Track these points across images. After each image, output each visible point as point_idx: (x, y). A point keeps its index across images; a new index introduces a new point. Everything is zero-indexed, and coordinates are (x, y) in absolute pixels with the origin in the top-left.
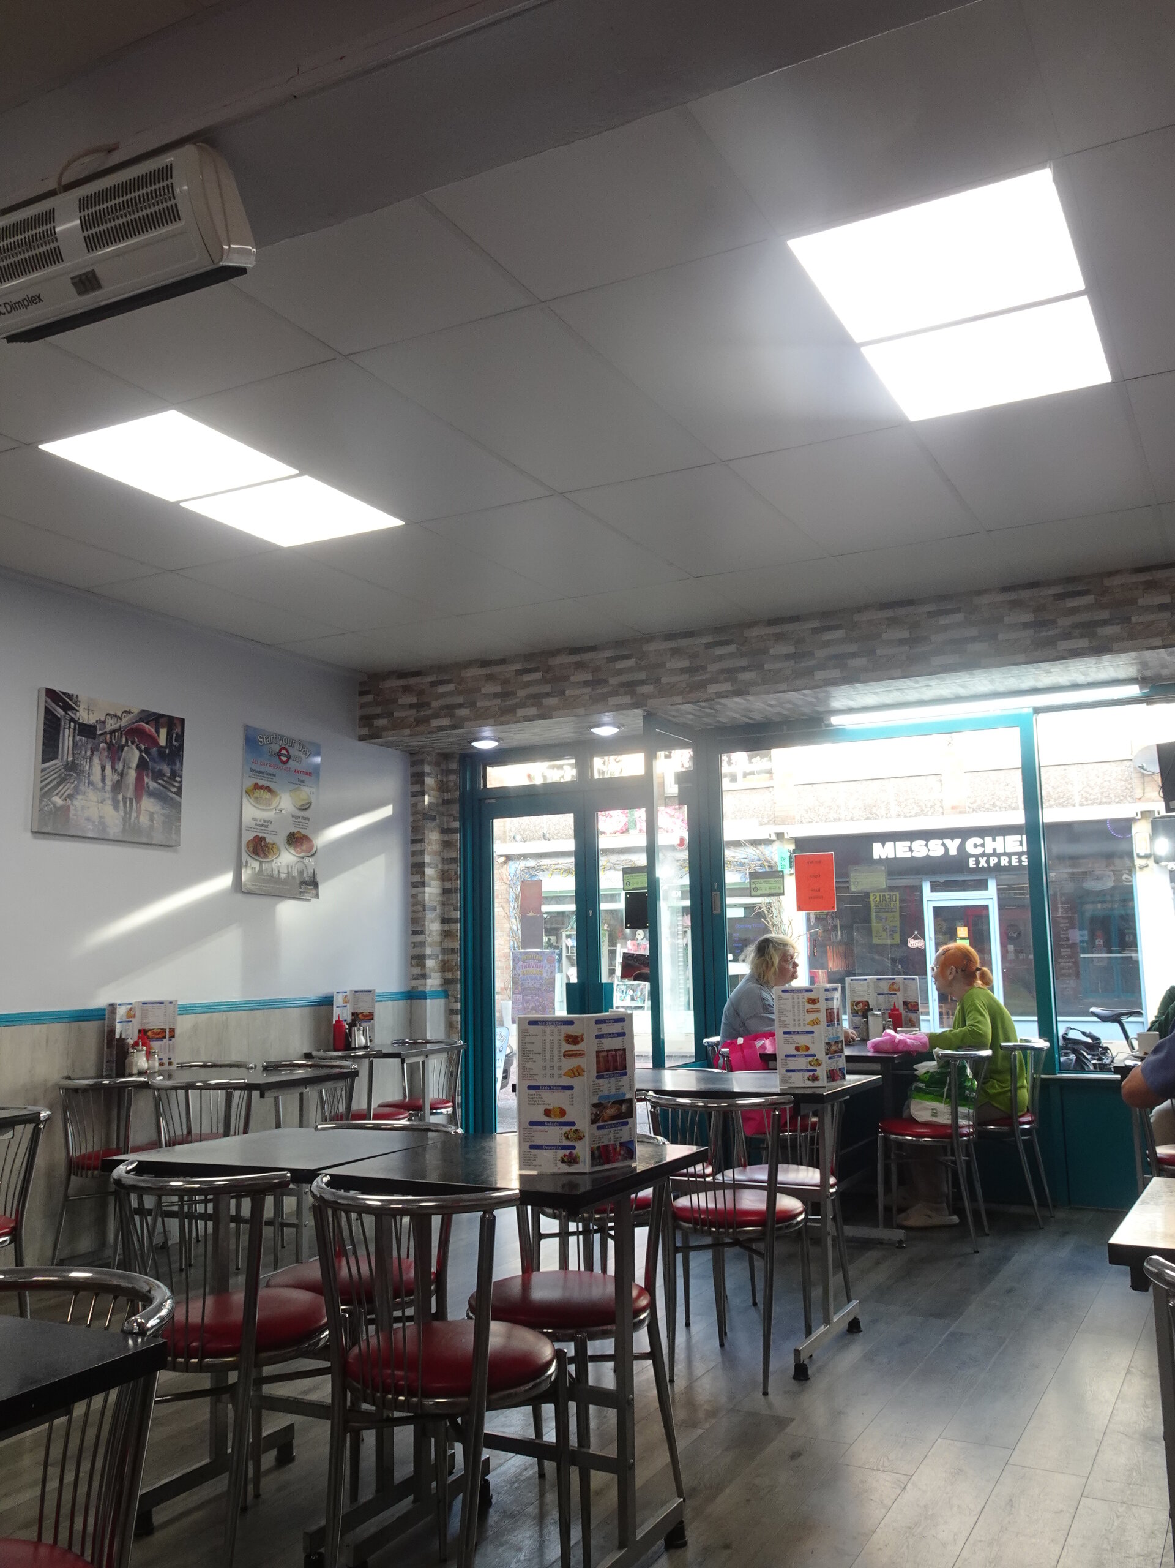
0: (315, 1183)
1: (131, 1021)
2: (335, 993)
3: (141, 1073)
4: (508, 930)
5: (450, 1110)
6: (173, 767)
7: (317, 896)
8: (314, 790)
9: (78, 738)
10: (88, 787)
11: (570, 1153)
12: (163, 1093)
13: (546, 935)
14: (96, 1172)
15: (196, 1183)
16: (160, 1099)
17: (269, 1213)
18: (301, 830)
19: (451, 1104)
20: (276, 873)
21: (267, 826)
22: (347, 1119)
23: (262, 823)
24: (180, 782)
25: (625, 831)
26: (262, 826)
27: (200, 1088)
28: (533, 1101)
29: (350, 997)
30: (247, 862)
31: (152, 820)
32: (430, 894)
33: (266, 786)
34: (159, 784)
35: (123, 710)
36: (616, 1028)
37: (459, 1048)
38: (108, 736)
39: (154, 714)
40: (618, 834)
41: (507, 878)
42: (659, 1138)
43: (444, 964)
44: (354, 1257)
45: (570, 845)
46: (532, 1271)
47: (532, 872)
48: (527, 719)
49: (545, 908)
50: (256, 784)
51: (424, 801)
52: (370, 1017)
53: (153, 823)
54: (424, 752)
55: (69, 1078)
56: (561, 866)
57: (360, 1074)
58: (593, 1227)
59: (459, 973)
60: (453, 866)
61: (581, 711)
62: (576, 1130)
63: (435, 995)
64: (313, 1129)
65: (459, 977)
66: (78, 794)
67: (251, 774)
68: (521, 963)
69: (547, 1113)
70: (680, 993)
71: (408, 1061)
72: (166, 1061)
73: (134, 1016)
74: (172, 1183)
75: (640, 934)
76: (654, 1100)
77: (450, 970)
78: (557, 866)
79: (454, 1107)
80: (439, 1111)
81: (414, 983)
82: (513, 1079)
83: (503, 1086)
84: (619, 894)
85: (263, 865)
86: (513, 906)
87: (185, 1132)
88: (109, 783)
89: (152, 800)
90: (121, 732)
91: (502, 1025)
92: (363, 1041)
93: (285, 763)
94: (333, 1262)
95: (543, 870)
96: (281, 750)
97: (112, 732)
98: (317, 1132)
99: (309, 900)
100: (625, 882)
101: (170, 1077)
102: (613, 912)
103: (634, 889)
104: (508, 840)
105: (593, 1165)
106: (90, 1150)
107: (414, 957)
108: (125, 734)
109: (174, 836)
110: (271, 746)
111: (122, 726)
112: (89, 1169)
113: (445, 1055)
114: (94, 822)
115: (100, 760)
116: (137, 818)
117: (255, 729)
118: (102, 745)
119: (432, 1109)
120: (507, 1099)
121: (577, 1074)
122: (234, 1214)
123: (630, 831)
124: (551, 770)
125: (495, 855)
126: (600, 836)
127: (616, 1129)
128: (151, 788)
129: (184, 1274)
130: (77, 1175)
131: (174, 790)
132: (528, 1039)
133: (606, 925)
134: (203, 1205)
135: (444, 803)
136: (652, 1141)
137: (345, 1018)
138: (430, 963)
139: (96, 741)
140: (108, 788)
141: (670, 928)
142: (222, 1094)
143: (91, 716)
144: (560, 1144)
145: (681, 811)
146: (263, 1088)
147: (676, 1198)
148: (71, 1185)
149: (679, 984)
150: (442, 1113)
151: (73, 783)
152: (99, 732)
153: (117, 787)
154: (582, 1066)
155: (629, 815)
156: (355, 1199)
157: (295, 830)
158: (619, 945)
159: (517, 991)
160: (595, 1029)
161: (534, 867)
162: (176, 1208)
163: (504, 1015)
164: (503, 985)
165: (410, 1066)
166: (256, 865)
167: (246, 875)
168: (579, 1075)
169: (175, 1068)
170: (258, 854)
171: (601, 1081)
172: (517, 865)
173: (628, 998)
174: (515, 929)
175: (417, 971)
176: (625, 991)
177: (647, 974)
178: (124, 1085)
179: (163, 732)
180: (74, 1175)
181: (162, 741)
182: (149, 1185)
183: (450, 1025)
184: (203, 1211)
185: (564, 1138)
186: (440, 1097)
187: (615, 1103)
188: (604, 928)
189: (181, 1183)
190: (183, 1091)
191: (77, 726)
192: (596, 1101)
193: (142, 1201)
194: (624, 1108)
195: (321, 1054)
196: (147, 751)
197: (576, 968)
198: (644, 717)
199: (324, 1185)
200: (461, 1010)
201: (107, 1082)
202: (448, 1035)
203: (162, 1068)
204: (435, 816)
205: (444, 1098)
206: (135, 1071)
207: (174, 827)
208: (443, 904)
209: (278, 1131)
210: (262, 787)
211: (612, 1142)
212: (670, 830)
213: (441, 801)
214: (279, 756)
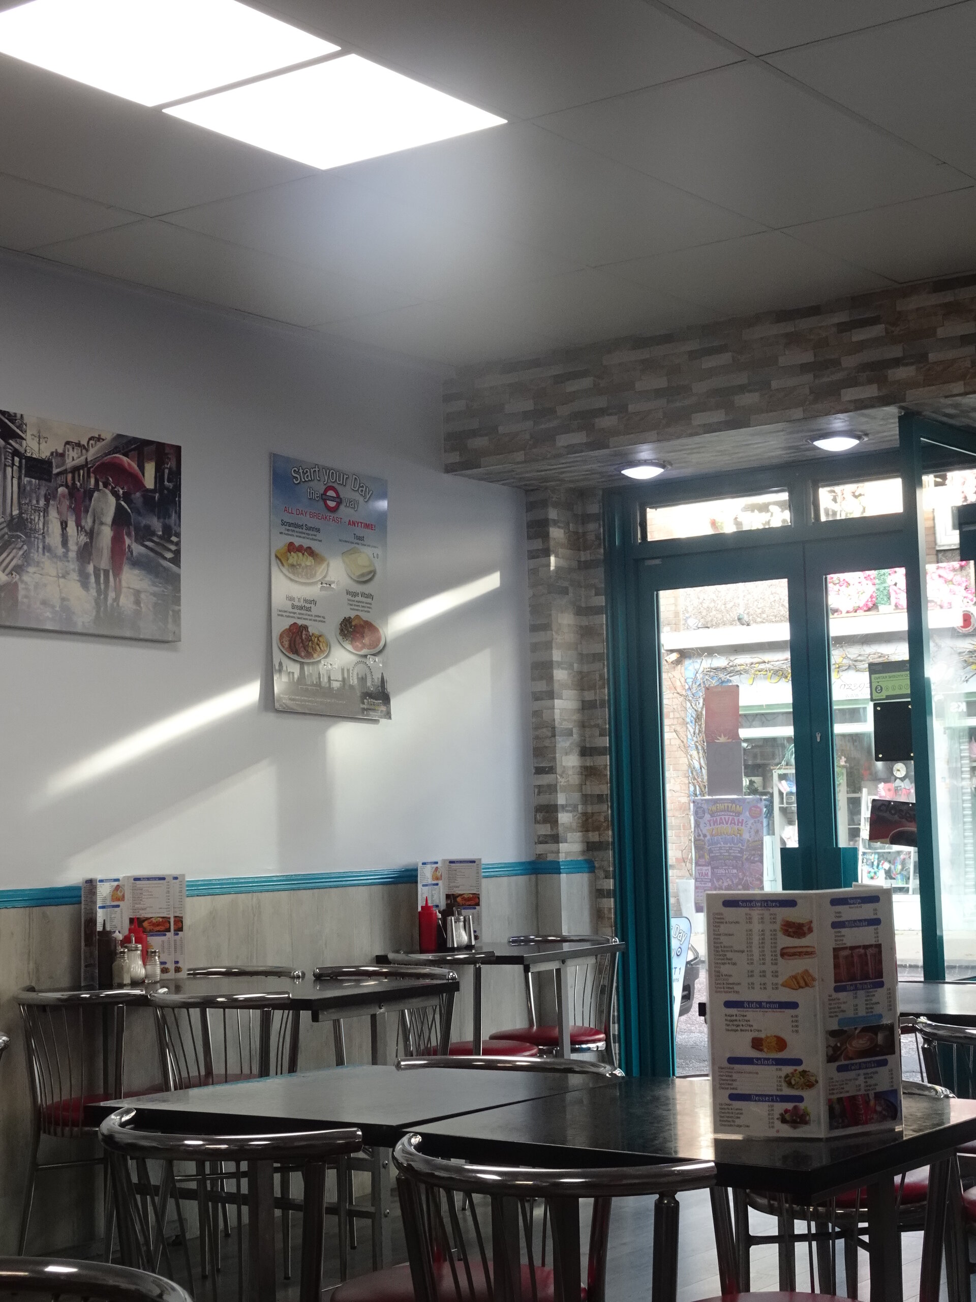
0: (399, 1146)
1: (118, 906)
2: (420, 865)
3: (135, 984)
4: (685, 767)
5: (602, 1045)
6: (167, 520)
7: (388, 715)
8: (378, 551)
9: (26, 480)
10: (44, 554)
11: (795, 1107)
12: (168, 1011)
13: (747, 775)
14: (76, 1129)
15: (223, 1142)
16: (165, 1022)
17: (331, 1195)
18: (362, 614)
19: (602, 1036)
20: (324, 680)
21: (309, 609)
22: (445, 1054)
23: (302, 603)
24: (178, 544)
25: (872, 607)
26: (301, 608)
27: (223, 1006)
28: (733, 1026)
29: (443, 871)
30: (280, 664)
31: (137, 602)
32: (562, 710)
33: (305, 546)
34: (146, 547)
35: (90, 436)
36: (866, 911)
37: (613, 949)
38: (70, 476)
39: (135, 440)
40: (860, 612)
41: (683, 686)
42: (938, 1088)
43: (587, 820)
44: (462, 1263)
45: (783, 632)
46: (739, 1292)
47: (722, 676)
48: (710, 429)
49: (745, 733)
50: (291, 544)
51: (549, 565)
52: (474, 901)
53: (140, 607)
54: (546, 488)
55: (31, 989)
56: (768, 666)
57: (462, 987)
58: (833, 1229)
59: (610, 833)
60: (597, 666)
61: (798, 413)
62: (804, 1072)
63: (574, 868)
64: (394, 1068)
65: (610, 840)
66: (29, 565)
67: (283, 529)
68: (707, 817)
69: (757, 1044)
70: (966, 865)
71: (535, 968)
72: (171, 966)
73: (122, 898)
74: (187, 1142)
75: (900, 769)
76: (928, 1030)
77: (597, 828)
78: (762, 666)
79: (607, 1040)
80: (584, 1046)
81: (541, 848)
82: (701, 994)
83: (684, 1011)
84: (865, 709)
85: (306, 668)
86: (692, 731)
87: (203, 1072)
88: (73, 547)
89: (136, 572)
90: (89, 469)
91: (679, 915)
92: (465, 938)
93: (334, 510)
94: (430, 1267)
95: (739, 673)
96: (326, 491)
97: (75, 470)
98: (401, 1072)
99: (376, 721)
100: (874, 685)
101: (178, 989)
102: (855, 738)
103: (888, 697)
104: (682, 627)
105: (832, 1127)
106: (66, 1096)
107: (539, 809)
108: (94, 472)
109: (170, 626)
110: (311, 484)
111: (89, 459)
112: (65, 1124)
113: (591, 961)
114: (53, 607)
115: (59, 512)
116: (117, 599)
117: (288, 460)
118: (61, 490)
119: (574, 1042)
120: (691, 1032)
121: (802, 983)
122: (279, 1195)
123: (881, 607)
124: (749, 513)
125: (663, 651)
126: (831, 616)
127: (869, 1071)
128: (135, 554)
129: (208, 1284)
130: (49, 1133)
131: (169, 555)
132: (723, 929)
133: (843, 759)
134: (234, 1181)
135: (579, 568)
136: (926, 1093)
137: (436, 902)
138: (564, 818)
139: (52, 484)
140: (72, 555)
141: (948, 762)
142: (255, 1015)
143: (43, 446)
144: (779, 1093)
145: (964, 573)
146: (316, 1008)
147: (966, 1188)
148: (41, 1146)
149: (965, 851)
150: (589, 1049)
151: (20, 549)
152: (55, 471)
153: (86, 553)
154: (811, 971)
155: (877, 581)
156: (461, 1170)
157: (352, 614)
158: (865, 791)
159: (702, 861)
160: (831, 914)
161: (725, 668)
162: (193, 1185)
163: (682, 900)
164: (679, 855)
165: (538, 976)
166: (295, 668)
167: (280, 685)
168: (807, 985)
169: (186, 976)
170: (296, 652)
171: (842, 995)
172: (697, 666)
173: (882, 874)
174: (697, 766)
175: (544, 830)
176: (875, 863)
177: (912, 833)
178: (110, 1000)
179: (150, 469)
180: (45, 1132)
181: (149, 481)
182: (154, 1144)
183: (598, 915)
184: (234, 1190)
185: (784, 1085)
186: (586, 1025)
187: (865, 1030)
188: (841, 762)
189: (200, 1143)
190: (198, 1010)
191: (24, 461)
192: (835, 1027)
193: (146, 1169)
194: (880, 1038)
195: (401, 956)
196: (127, 497)
197: (796, 828)
198: (900, 418)
199: (412, 1150)
200: (614, 890)
201: (88, 996)
202: (596, 930)
203: (166, 976)
204: (567, 588)
205: (592, 1026)
206: (127, 981)
207: (171, 613)
208: (583, 725)
209: (340, 1070)
210: (300, 549)
211: (862, 1092)
212: (945, 605)
213: (574, 564)
214: (325, 501)
